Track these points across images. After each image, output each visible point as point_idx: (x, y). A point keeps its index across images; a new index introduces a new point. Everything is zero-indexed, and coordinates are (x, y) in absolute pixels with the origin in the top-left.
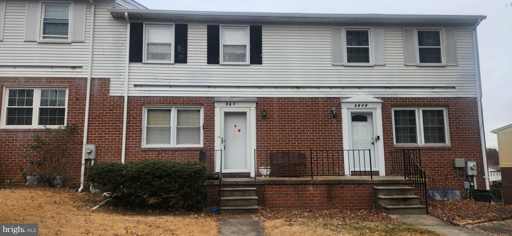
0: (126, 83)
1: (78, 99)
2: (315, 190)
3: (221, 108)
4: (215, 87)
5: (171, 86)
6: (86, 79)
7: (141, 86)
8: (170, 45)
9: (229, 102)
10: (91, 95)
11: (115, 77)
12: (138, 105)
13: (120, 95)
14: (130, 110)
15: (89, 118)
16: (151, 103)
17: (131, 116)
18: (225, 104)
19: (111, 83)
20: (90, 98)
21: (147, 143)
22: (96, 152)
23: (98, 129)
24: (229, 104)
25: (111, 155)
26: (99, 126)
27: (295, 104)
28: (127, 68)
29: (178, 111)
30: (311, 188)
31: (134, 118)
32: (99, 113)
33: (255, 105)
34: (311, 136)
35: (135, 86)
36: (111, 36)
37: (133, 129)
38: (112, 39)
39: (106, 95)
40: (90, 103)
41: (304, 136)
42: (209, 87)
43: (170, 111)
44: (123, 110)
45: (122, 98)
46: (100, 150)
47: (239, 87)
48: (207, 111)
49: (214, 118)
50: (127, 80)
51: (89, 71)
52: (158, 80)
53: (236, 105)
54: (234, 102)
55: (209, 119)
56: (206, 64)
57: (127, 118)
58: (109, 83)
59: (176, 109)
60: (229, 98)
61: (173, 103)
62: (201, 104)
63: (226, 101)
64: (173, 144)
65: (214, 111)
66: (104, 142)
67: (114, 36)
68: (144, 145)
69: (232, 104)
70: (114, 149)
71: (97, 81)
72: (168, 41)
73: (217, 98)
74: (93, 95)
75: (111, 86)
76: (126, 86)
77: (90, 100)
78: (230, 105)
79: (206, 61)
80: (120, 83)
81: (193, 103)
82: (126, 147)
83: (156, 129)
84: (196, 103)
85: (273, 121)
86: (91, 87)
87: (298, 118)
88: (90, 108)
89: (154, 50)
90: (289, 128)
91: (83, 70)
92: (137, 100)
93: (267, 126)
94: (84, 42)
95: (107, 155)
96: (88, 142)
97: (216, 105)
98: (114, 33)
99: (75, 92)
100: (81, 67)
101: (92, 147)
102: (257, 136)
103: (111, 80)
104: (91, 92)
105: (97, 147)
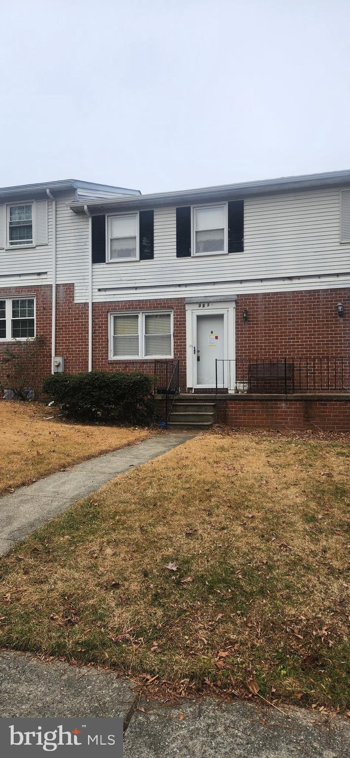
0: (90, 288)
1: (44, 308)
2: (288, 408)
3: (193, 311)
4: (186, 285)
5: (136, 288)
6: (51, 286)
7: (105, 290)
8: (135, 238)
9: (203, 303)
10: (56, 303)
11: (78, 281)
12: (103, 312)
13: (84, 301)
14: (95, 319)
15: (56, 329)
16: (116, 309)
17: (96, 324)
18: (197, 305)
19: (76, 288)
20: (56, 306)
21: (115, 354)
22: (65, 365)
23: (66, 340)
24: (202, 305)
25: (79, 368)
26: (66, 337)
27: (286, 300)
28: (90, 270)
29: (146, 317)
30: (284, 405)
31: (100, 327)
32: (65, 323)
33: (233, 305)
34: (307, 341)
35: (100, 290)
36: (73, 234)
37: (99, 339)
38: (74, 238)
39: (71, 302)
40: (56, 312)
41: (298, 342)
42: (179, 285)
43: (137, 317)
44: (88, 319)
45: (86, 304)
46: (67, 362)
47: (214, 283)
48: (177, 315)
49: (185, 324)
50: (90, 284)
51: (53, 276)
52: (123, 282)
53: (211, 306)
54: (209, 303)
55: (180, 324)
56: (176, 258)
57: (93, 328)
58: (73, 288)
59: (143, 314)
60: (202, 298)
61: (140, 308)
62: (170, 307)
63: (199, 302)
64: (141, 356)
65: (185, 315)
66: (71, 354)
67: (76, 234)
68: (112, 357)
69: (206, 305)
70: (81, 362)
71: (61, 288)
72: (132, 234)
73: (189, 299)
74: (58, 303)
75: (76, 291)
76: (90, 291)
77: (56, 309)
78: (204, 306)
79: (175, 254)
80: (84, 288)
81: (161, 307)
82: (92, 359)
83: (124, 338)
84: (165, 307)
85: (258, 324)
86: (56, 295)
87: (290, 319)
88: (56, 317)
89: (118, 246)
90: (278, 333)
91: (49, 277)
92: (102, 307)
93: (250, 331)
94: (47, 245)
95: (74, 368)
96: (56, 355)
97: (187, 307)
98: (76, 231)
99: (42, 301)
100: (46, 273)
101: (59, 360)
102: (237, 344)
103: (76, 285)
104: (56, 301)
105: (65, 360)
